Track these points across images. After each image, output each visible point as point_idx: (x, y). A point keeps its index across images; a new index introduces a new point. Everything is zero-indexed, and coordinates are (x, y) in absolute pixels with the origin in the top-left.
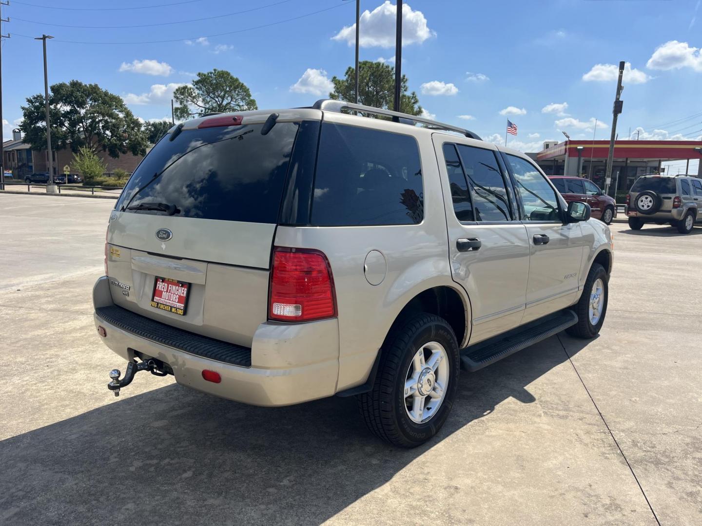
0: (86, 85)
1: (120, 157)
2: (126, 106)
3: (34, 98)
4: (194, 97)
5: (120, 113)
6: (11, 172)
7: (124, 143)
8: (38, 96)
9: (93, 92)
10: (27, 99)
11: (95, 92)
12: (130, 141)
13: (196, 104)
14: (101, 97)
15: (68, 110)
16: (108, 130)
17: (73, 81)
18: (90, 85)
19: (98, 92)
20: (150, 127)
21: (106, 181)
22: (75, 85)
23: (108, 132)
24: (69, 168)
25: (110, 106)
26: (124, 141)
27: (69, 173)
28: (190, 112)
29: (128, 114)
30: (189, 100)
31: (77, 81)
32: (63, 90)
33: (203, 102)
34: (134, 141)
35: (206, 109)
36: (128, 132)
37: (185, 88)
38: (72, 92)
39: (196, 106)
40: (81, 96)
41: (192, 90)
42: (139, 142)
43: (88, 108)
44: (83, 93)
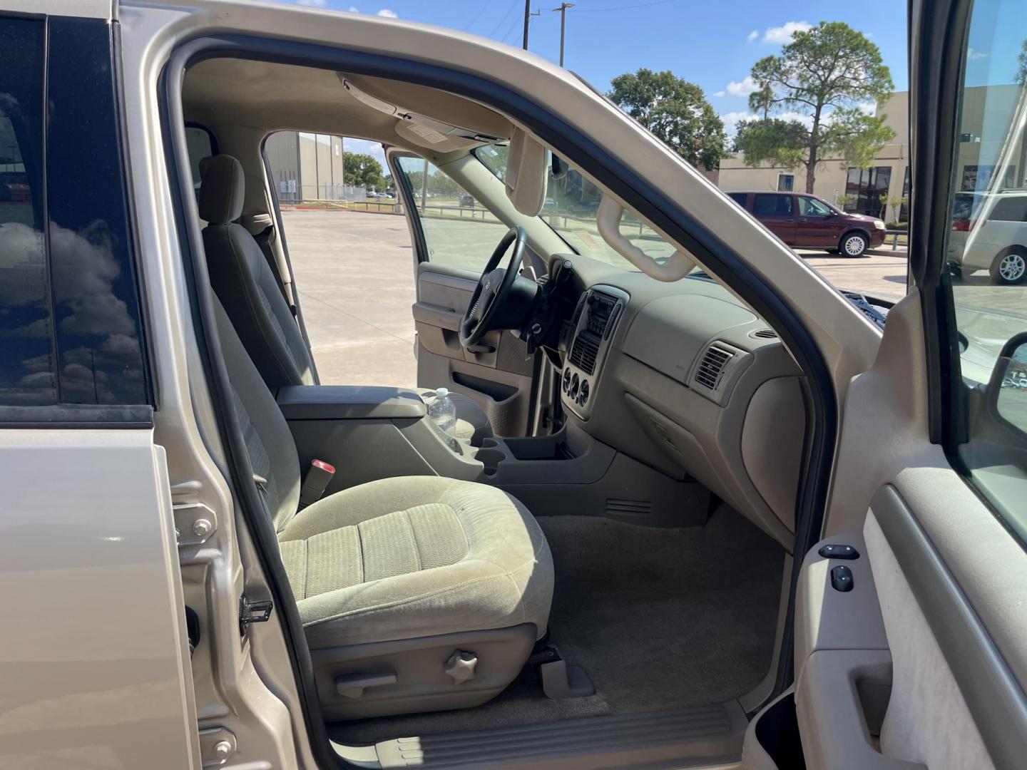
0: (656, 74)
2: (706, 99)
4: (783, 74)
5: (696, 110)
7: (696, 153)
9: (664, 83)
11: (667, 84)
12: (705, 149)
13: (785, 84)
14: (673, 88)
16: (676, 135)
17: (641, 69)
18: (662, 73)
19: (670, 82)
22: (644, 75)
23: (676, 139)
25: (685, 101)
26: (697, 151)
28: (775, 98)
29: (708, 111)
30: (775, 78)
31: (646, 70)
32: (626, 83)
33: (798, 79)
34: (709, 150)
35: (798, 92)
36: (703, 137)
37: (770, 59)
38: (637, 85)
39: (785, 86)
40: (648, 90)
41: (781, 61)
42: (715, 150)
43: (654, 107)
44: (651, 85)
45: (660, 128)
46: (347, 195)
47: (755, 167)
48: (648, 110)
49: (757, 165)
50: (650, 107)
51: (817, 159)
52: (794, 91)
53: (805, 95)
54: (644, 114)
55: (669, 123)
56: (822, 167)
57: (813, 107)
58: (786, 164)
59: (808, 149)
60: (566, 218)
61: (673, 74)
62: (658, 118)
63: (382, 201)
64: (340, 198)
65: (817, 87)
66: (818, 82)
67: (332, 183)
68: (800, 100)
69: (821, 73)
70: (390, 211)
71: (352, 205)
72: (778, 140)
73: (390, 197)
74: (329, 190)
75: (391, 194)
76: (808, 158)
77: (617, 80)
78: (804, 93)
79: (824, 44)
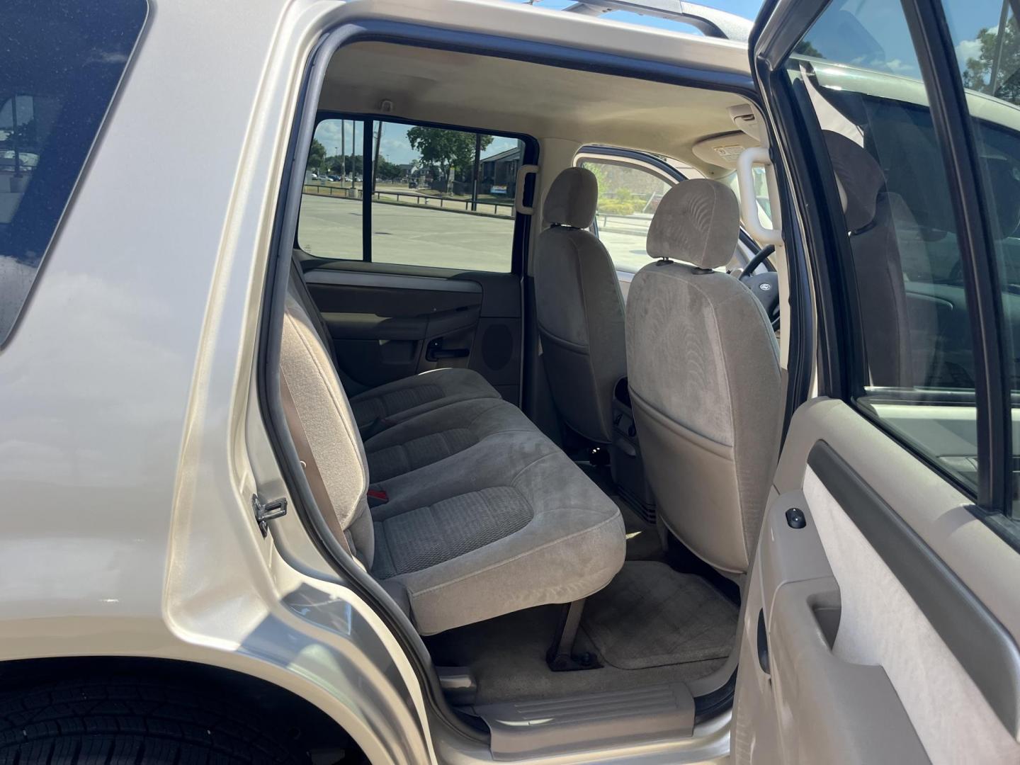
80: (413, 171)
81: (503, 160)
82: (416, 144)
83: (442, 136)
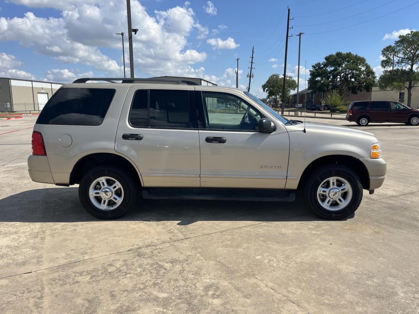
0: (344, 54)
1: (358, 94)
2: (367, 62)
3: (316, 65)
4: (396, 52)
5: (362, 67)
6: (301, 105)
8: (318, 64)
10: (312, 66)
11: (349, 57)
12: (366, 83)
15: (333, 69)
16: (353, 78)
17: (337, 52)
18: (347, 53)
19: (350, 56)
20: (387, 73)
21: (341, 109)
22: (339, 54)
23: (353, 80)
24: (324, 102)
25: (357, 64)
26: (363, 84)
27: (324, 105)
28: (393, 62)
29: (368, 67)
30: (392, 54)
31: (339, 52)
32: (331, 58)
33: (403, 54)
34: (368, 83)
35: (402, 59)
36: (366, 78)
37: (390, 47)
38: (336, 59)
39: (397, 57)
40: (340, 61)
41: (395, 47)
42: (371, 83)
43: (343, 67)
44: (342, 58)
45: (346, 76)
46: (218, 107)
47: (384, 90)
48: (340, 69)
49: (385, 89)
50: (341, 67)
51: (412, 86)
52: (400, 59)
53: (405, 60)
54: (339, 70)
55: (350, 73)
56: (414, 90)
57: (410, 65)
58: (398, 89)
59: (408, 82)
60: (301, 112)
61: (352, 53)
62: (345, 72)
63: (231, 109)
64: (216, 108)
65: (411, 57)
66: (411, 55)
67: (213, 103)
68: (403, 63)
69: (412, 51)
70: (234, 112)
71: (220, 111)
72: (394, 79)
73: (235, 107)
74: (212, 105)
75: (235, 106)
76: (408, 86)
77: (327, 57)
78: (405, 59)
79: (413, 40)
80: (267, 101)
81: (302, 94)
82: (266, 90)
83: (275, 87)
